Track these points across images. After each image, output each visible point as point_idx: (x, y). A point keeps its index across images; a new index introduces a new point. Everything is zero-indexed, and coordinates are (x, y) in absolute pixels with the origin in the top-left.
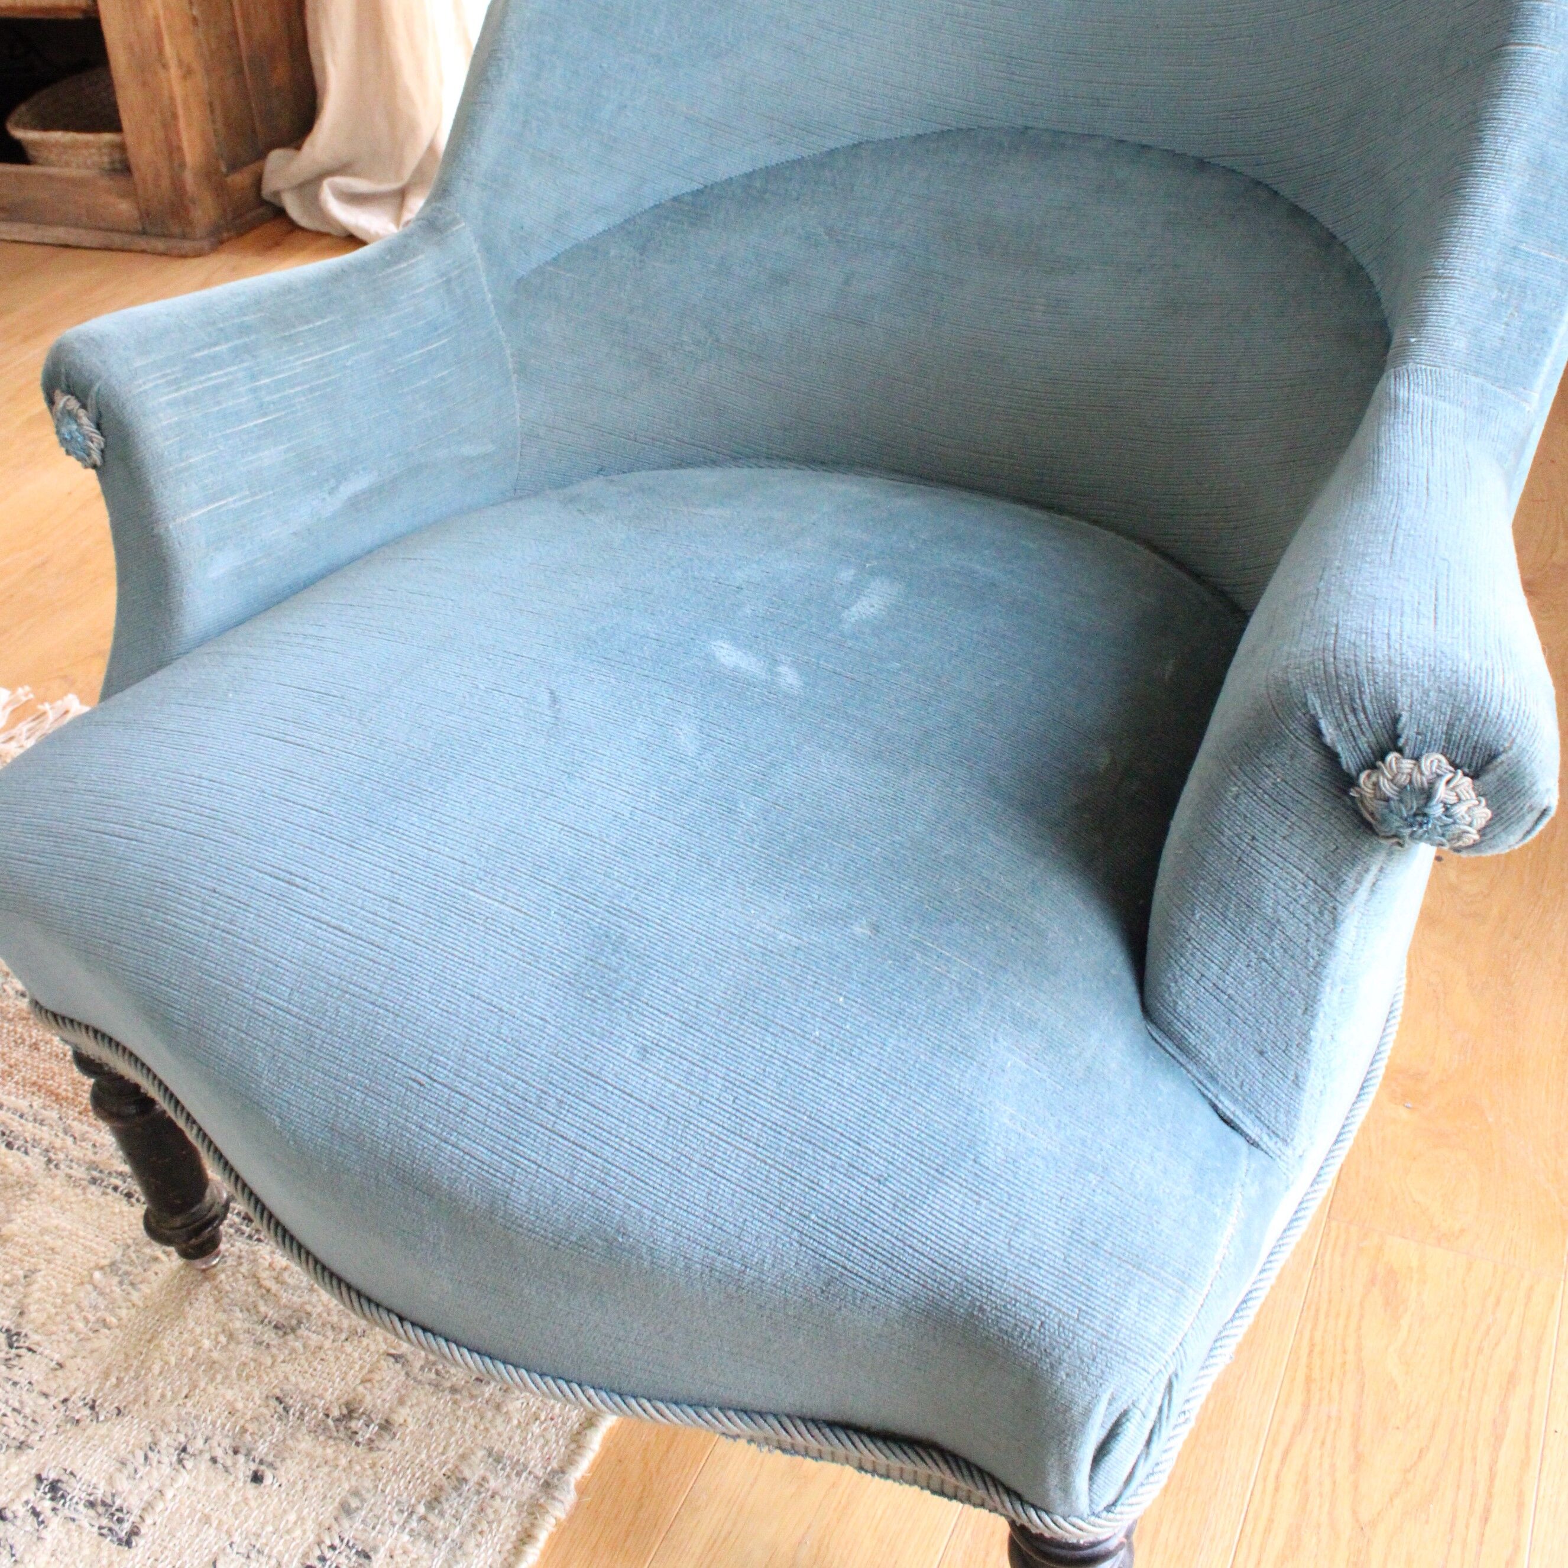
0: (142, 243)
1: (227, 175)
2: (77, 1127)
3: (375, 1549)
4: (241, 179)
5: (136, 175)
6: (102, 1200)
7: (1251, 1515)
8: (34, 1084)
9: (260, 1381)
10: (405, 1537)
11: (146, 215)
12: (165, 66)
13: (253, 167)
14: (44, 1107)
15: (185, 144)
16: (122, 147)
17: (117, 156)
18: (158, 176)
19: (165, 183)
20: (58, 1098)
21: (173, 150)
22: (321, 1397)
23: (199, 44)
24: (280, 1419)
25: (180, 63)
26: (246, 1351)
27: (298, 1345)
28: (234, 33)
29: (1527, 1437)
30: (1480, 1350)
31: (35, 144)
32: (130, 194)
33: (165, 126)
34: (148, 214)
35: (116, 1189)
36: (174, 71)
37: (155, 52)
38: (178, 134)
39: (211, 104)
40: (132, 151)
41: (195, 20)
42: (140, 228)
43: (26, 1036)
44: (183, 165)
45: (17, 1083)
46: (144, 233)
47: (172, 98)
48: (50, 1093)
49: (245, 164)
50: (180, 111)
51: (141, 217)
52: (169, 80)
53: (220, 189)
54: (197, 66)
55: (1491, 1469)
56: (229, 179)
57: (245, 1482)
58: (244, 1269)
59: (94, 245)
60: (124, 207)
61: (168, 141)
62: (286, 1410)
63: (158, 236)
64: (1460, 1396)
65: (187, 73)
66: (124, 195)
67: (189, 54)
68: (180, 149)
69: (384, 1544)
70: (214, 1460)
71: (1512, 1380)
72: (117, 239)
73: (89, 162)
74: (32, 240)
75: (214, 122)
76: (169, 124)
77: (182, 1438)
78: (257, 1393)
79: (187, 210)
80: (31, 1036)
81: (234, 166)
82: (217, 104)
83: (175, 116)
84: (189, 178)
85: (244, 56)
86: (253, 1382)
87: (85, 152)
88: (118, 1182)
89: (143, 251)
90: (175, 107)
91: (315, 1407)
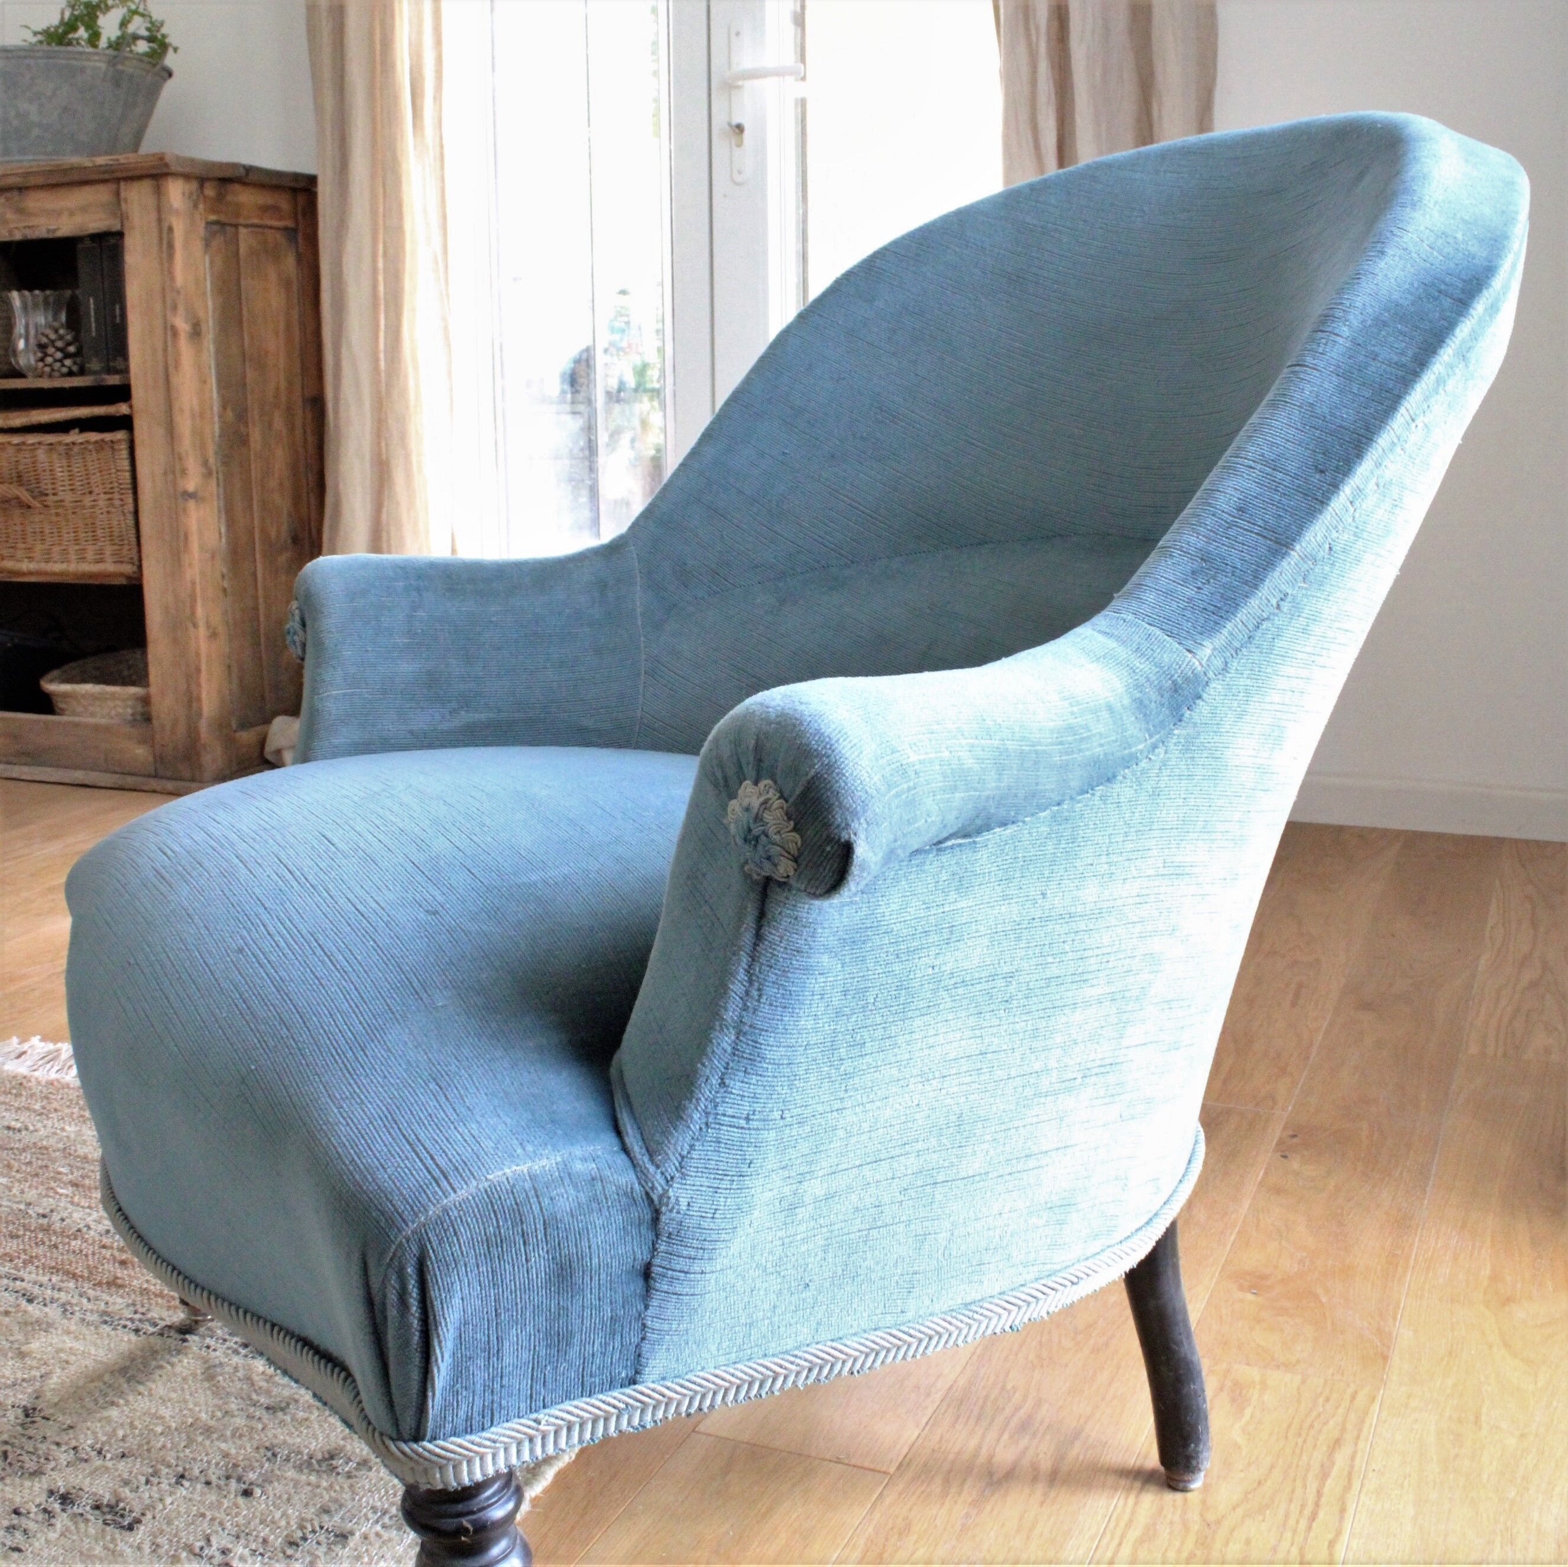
0: (154, 784)
1: (235, 731)
2: (91, 1293)
3: (352, 1533)
4: (247, 737)
5: (155, 722)
6: (113, 1333)
7: (1114, 1518)
8: (53, 1268)
9: (251, 1438)
10: (378, 1528)
11: (160, 759)
12: (195, 626)
13: (258, 729)
14: (62, 1281)
15: (204, 696)
16: (146, 701)
17: (139, 709)
18: (175, 722)
19: (182, 729)
20: (74, 1276)
21: (191, 700)
22: (306, 1447)
23: (225, 613)
24: (268, 1460)
25: (208, 626)
26: (239, 1421)
27: (288, 1418)
28: (256, 609)
29: (1350, 1474)
30: (1311, 1426)
31: (65, 695)
32: (148, 740)
33: (188, 677)
34: (161, 758)
35: (125, 1327)
36: (202, 631)
37: (188, 611)
38: (199, 685)
39: (229, 667)
40: (154, 700)
41: (225, 590)
42: (153, 772)
43: (46, 1240)
44: (200, 715)
45: (37, 1267)
46: (156, 776)
47: (198, 655)
48: (67, 1273)
49: (252, 725)
50: (204, 667)
51: (155, 762)
52: (197, 638)
53: (229, 741)
54: (221, 629)
55: (1318, 1492)
56: (238, 735)
57: (236, 1496)
58: (240, 1374)
59: (109, 785)
60: (141, 752)
61: (189, 691)
62: (274, 1455)
63: (169, 779)
64: (1294, 1452)
65: (213, 635)
66: (142, 741)
67: (217, 619)
68: (199, 699)
69: (360, 1530)
70: (208, 1483)
71: (1337, 1443)
72: (130, 781)
73: (113, 713)
74: (52, 779)
75: (230, 683)
76: (192, 675)
77: (180, 1469)
78: (248, 1446)
79: (198, 754)
80: (50, 1241)
81: (244, 725)
82: (235, 669)
83: (198, 670)
84: (203, 727)
85: (262, 631)
86: (245, 1439)
87: (111, 704)
88: (129, 1323)
89: (154, 791)
90: (200, 661)
91: (300, 1453)
